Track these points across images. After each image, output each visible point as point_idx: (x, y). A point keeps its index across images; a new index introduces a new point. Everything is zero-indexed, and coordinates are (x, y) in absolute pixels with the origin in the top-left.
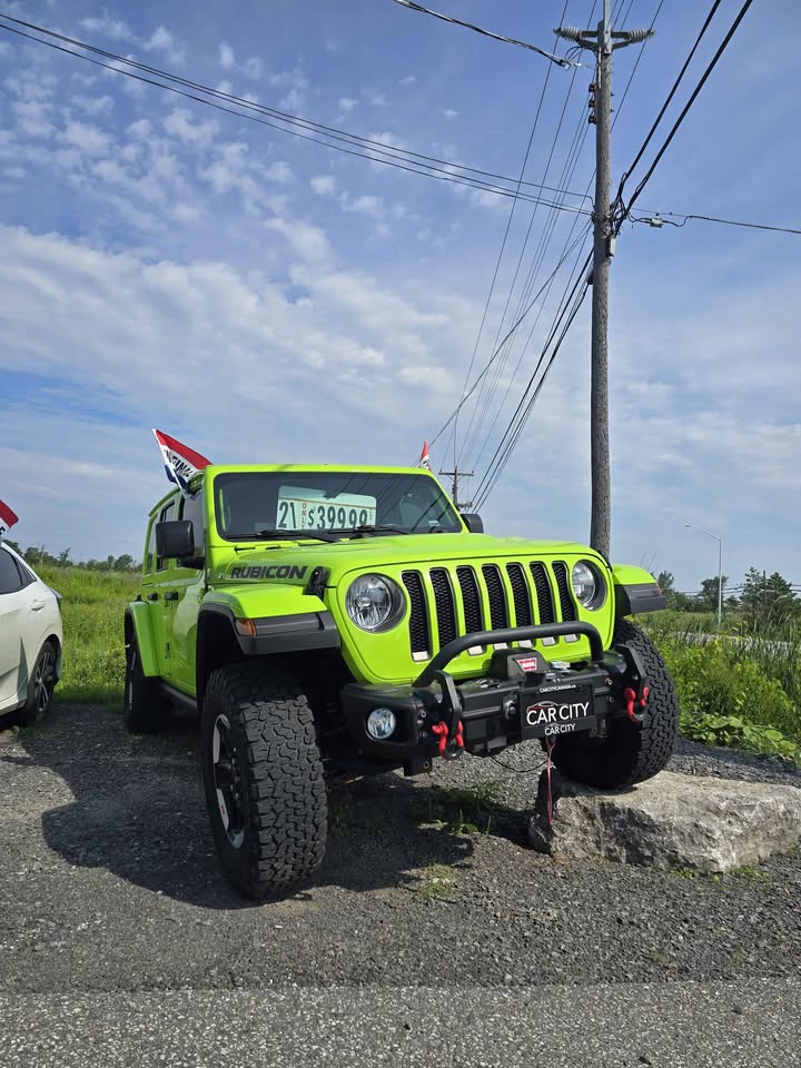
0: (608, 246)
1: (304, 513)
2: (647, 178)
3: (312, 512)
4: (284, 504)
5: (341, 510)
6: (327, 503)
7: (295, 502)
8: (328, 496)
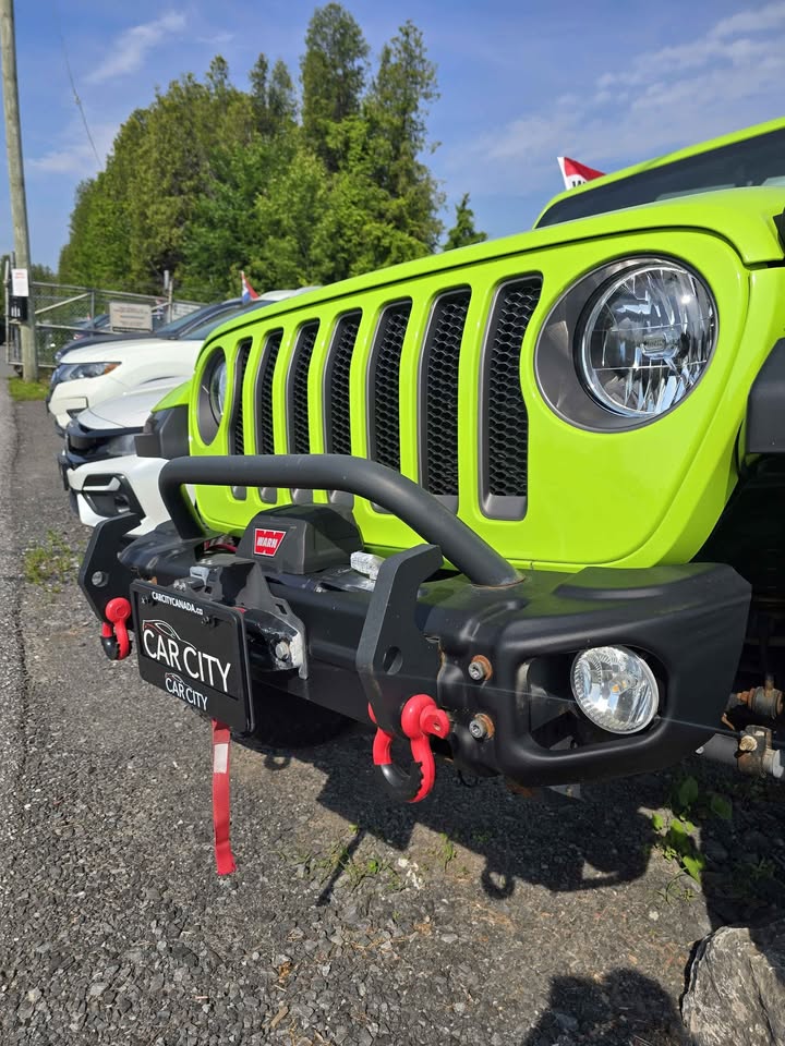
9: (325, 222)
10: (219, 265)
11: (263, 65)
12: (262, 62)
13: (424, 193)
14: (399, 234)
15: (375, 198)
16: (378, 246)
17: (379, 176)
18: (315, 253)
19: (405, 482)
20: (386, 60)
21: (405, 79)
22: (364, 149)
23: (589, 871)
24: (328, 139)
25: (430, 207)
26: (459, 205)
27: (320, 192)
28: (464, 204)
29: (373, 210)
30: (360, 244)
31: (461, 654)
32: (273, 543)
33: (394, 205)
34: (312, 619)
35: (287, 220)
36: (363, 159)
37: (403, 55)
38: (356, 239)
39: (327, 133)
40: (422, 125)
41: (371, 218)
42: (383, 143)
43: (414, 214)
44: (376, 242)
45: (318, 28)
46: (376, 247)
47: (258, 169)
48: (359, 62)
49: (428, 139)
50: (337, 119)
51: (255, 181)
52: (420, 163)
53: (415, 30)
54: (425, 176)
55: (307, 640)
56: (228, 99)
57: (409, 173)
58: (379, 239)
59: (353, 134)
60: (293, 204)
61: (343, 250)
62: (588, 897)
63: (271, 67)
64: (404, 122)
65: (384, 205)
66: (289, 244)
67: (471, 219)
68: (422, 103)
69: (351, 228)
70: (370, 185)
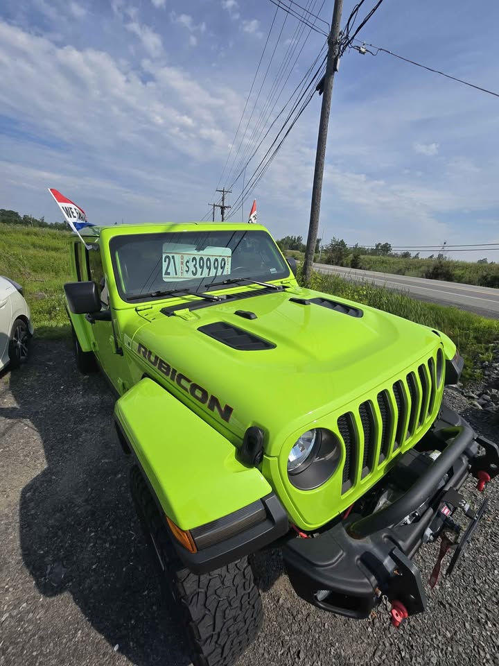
0: (336, 63)
1: (182, 263)
2: (374, 10)
3: (188, 262)
4: (166, 257)
5: (208, 259)
6: (198, 254)
7: (175, 255)
8: (199, 249)
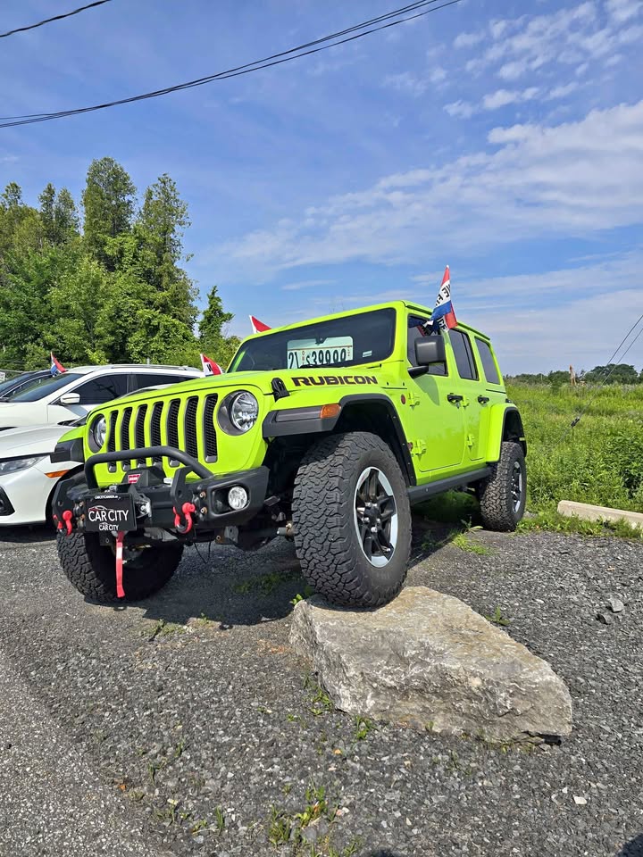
1: (303, 359)
3: (308, 357)
4: (291, 354)
5: (328, 352)
6: (318, 348)
7: (297, 352)
8: (319, 342)
9: (107, 308)
10: (14, 337)
11: (50, 191)
12: (50, 189)
13: (183, 288)
14: (165, 316)
15: (145, 291)
16: (149, 325)
17: (147, 275)
18: (98, 330)
19: (181, 452)
20: (149, 198)
21: (165, 210)
22: (134, 257)
23: (264, 619)
24: (106, 248)
25: (187, 297)
26: (210, 294)
27: (102, 287)
28: (213, 293)
29: (143, 300)
30: (135, 323)
31: (197, 493)
32: (136, 479)
33: (160, 296)
34: (152, 497)
35: (74, 305)
36: (135, 264)
37: (162, 196)
38: (131, 320)
39: (105, 244)
40: (178, 242)
41: (143, 305)
42: (150, 254)
43: (176, 302)
44: (147, 322)
45: (96, 172)
46: (147, 326)
47: (47, 268)
48: (128, 198)
49: (184, 250)
50: (113, 235)
51: (45, 276)
52: (178, 267)
53: (170, 180)
54: (183, 277)
55: (151, 504)
56: (22, 214)
57: (170, 274)
58: (150, 320)
59: (126, 246)
60: (80, 294)
61: (121, 327)
62: (263, 625)
63: (58, 192)
64: (165, 240)
65: (152, 296)
66: (76, 324)
67: (219, 304)
68: (177, 227)
69: (127, 311)
70: (140, 282)
